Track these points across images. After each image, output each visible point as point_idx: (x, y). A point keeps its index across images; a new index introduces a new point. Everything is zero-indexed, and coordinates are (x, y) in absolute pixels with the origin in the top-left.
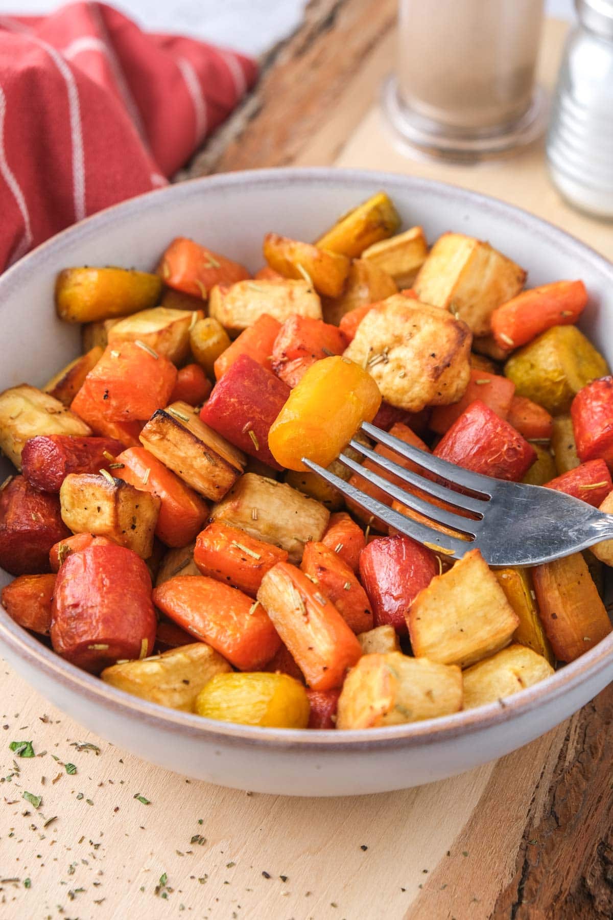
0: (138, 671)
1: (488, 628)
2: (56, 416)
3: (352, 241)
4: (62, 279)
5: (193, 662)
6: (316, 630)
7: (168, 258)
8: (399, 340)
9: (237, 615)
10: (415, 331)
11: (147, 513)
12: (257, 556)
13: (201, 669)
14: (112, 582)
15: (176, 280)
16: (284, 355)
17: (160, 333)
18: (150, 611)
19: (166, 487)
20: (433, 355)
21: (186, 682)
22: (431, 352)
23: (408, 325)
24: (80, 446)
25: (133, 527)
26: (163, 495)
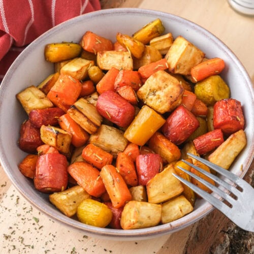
0: (59, 198)
1: (173, 192)
2: (42, 100)
3: (147, 37)
4: (46, 48)
5: (78, 194)
6: (116, 190)
7: (84, 39)
8: (160, 88)
9: (93, 180)
10: (166, 86)
11: (68, 140)
12: (101, 159)
13: (80, 197)
14: (53, 167)
15: (86, 48)
16: (118, 85)
17: (77, 72)
18: (66, 176)
19: (75, 130)
20: (171, 97)
21: (75, 202)
22: (171, 95)
23: (164, 84)
24: (48, 113)
25: (63, 145)
26: (74, 133)
